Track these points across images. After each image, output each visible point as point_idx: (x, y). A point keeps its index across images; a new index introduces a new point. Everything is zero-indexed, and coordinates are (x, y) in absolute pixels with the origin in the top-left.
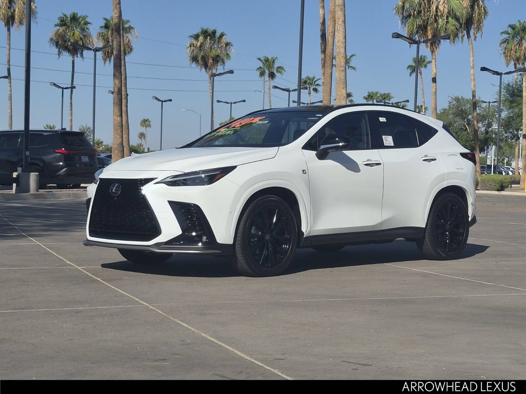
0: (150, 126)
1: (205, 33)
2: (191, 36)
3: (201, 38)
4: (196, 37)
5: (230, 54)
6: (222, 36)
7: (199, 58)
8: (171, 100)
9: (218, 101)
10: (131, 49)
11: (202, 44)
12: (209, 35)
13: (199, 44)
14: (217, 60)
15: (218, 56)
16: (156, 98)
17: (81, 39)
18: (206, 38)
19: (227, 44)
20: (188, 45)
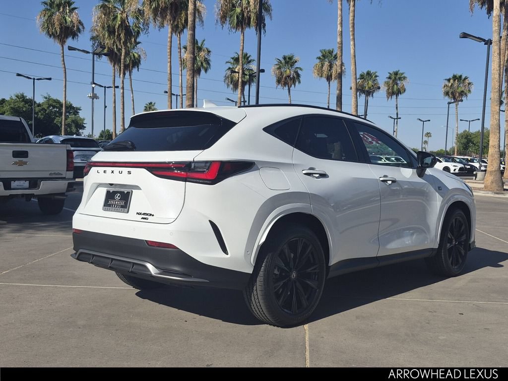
0: (431, 136)
1: (455, 77)
2: (446, 79)
3: (452, 81)
4: (449, 80)
5: (471, 90)
6: (466, 78)
7: (450, 94)
8: (429, 121)
9: (461, 120)
10: (405, 90)
11: (452, 84)
12: (457, 79)
13: (450, 84)
14: (462, 94)
15: (462, 91)
16: (420, 120)
17: (372, 86)
18: (454, 80)
19: (469, 84)
20: (443, 86)
